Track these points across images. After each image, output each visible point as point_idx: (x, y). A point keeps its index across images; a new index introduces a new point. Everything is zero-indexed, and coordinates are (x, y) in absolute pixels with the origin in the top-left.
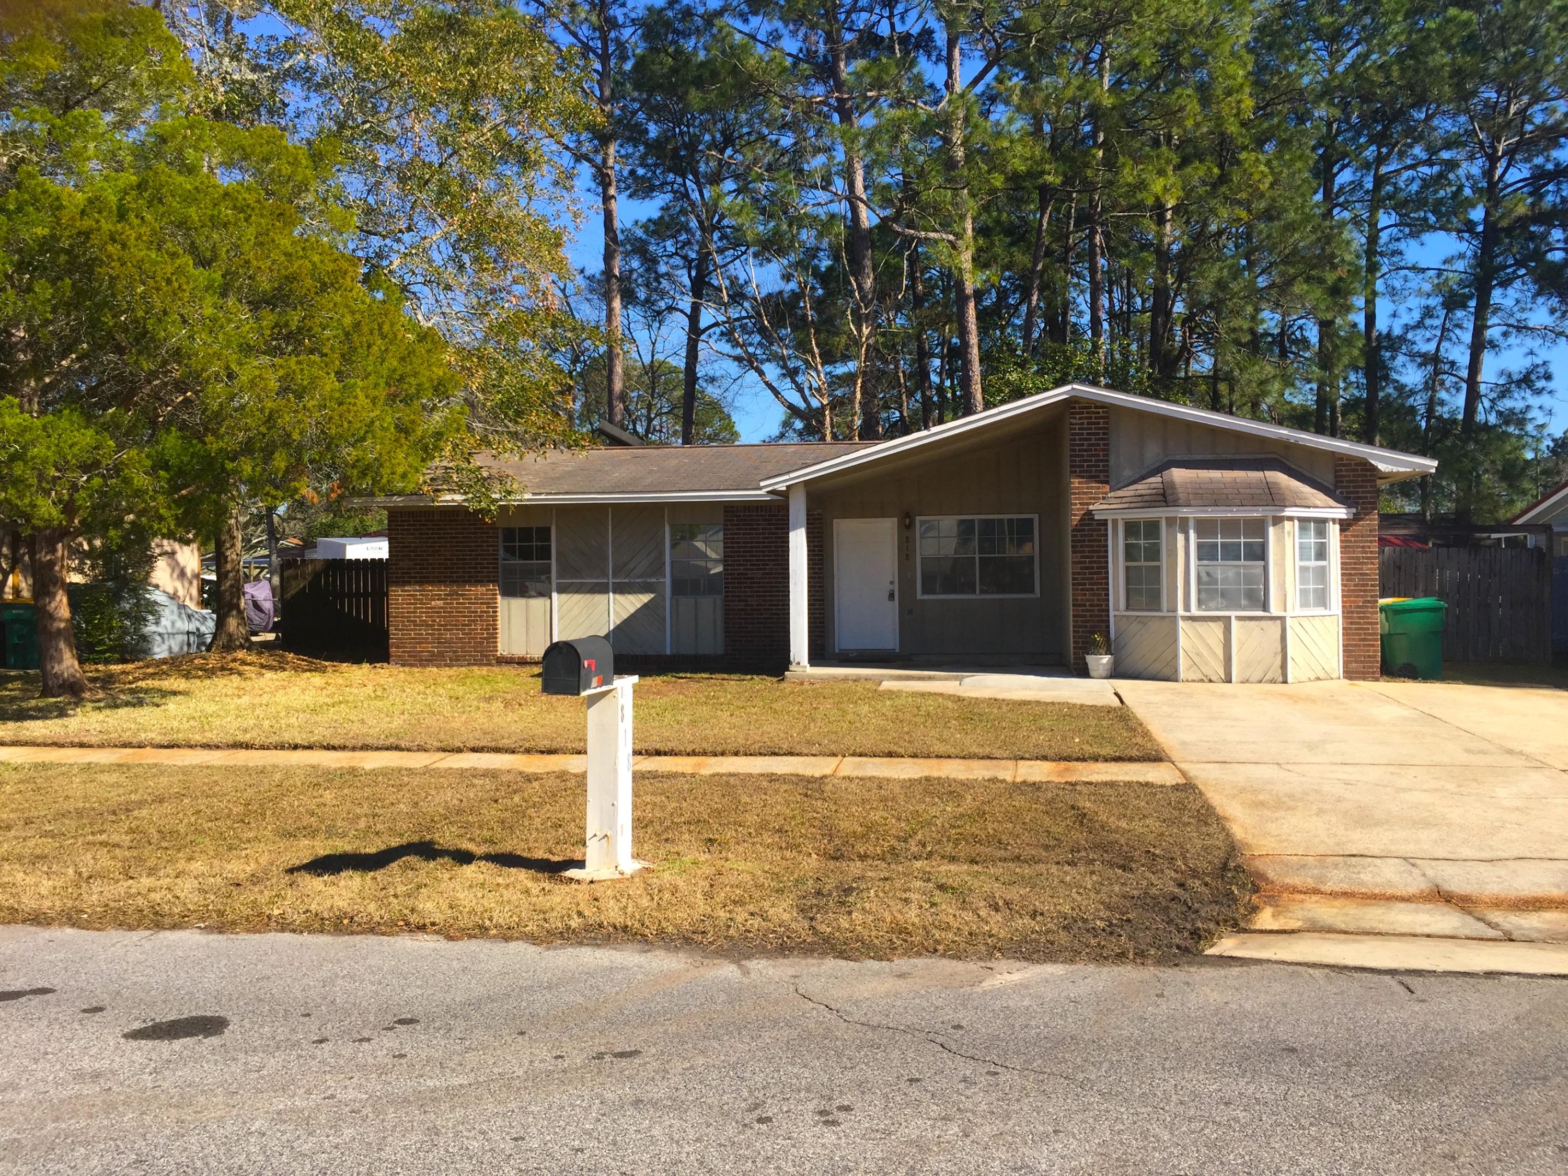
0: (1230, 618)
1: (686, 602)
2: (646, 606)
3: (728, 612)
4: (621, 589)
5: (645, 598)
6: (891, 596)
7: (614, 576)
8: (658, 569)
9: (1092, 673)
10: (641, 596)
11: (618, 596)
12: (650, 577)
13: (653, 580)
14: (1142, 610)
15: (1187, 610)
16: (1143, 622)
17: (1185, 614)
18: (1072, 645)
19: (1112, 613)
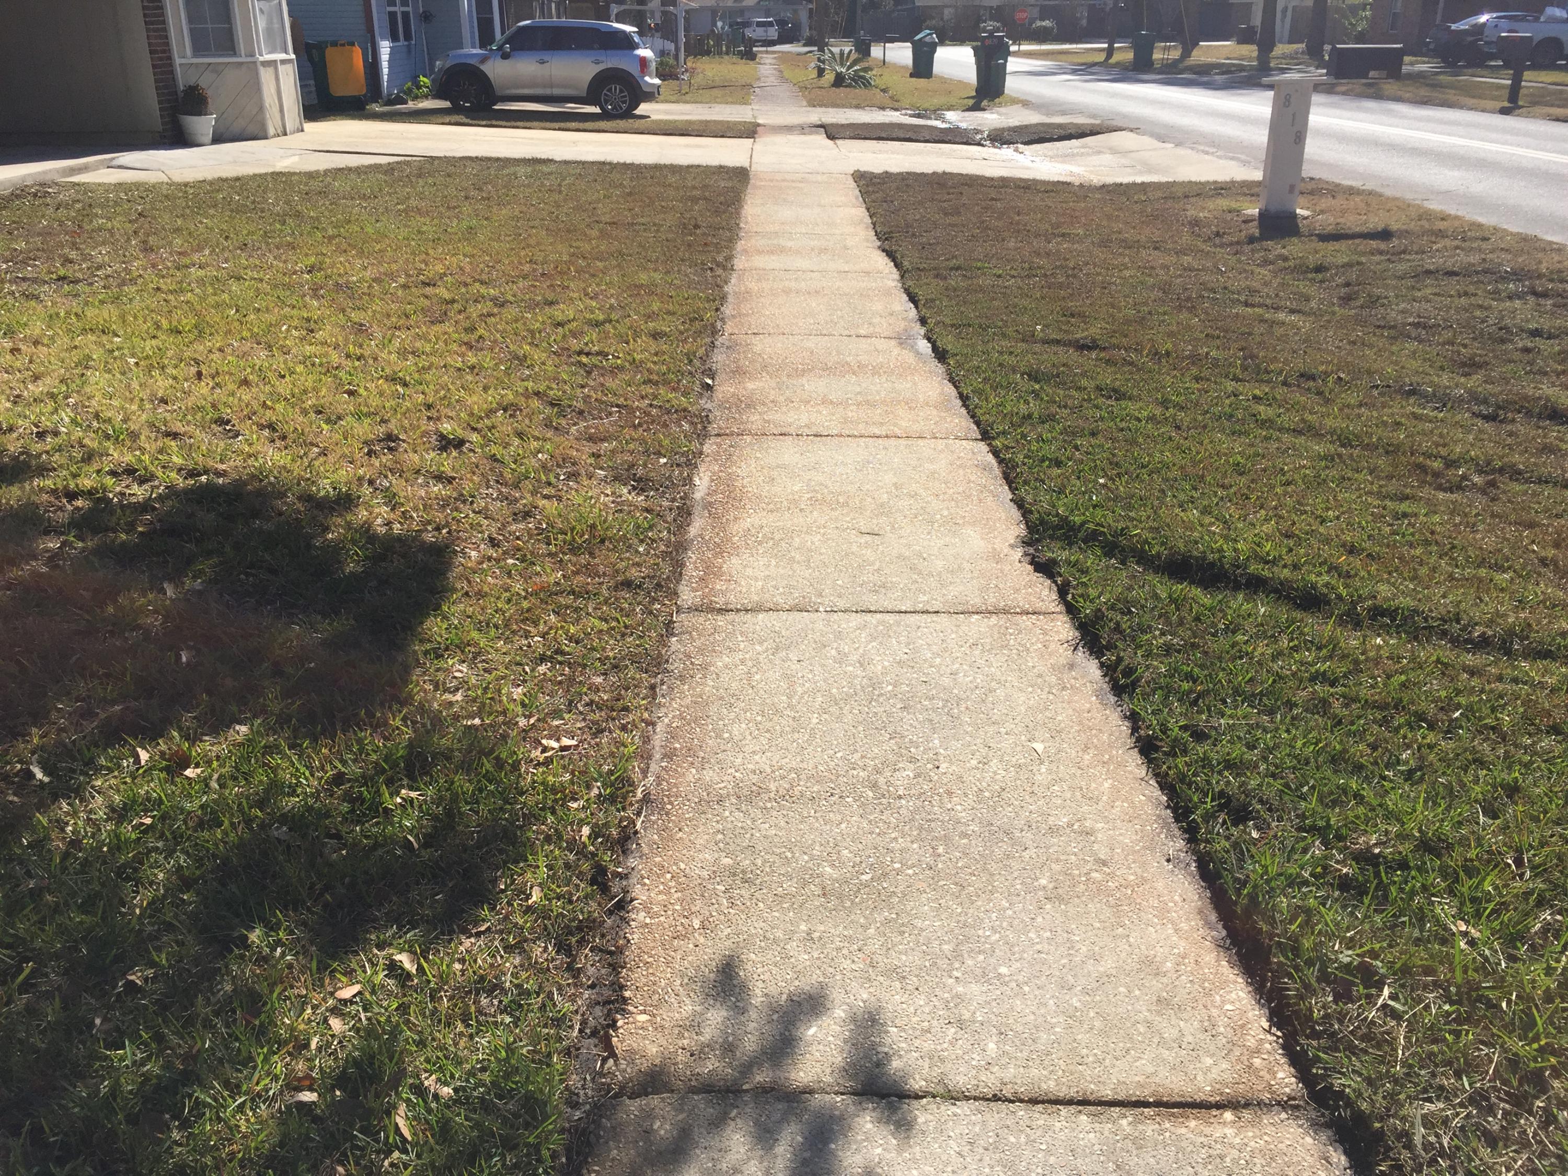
0: (276, 61)
9: (200, 140)
14: (214, 56)
15: (261, 55)
16: (217, 70)
17: (261, 59)
18: (157, 107)
19: (178, 61)
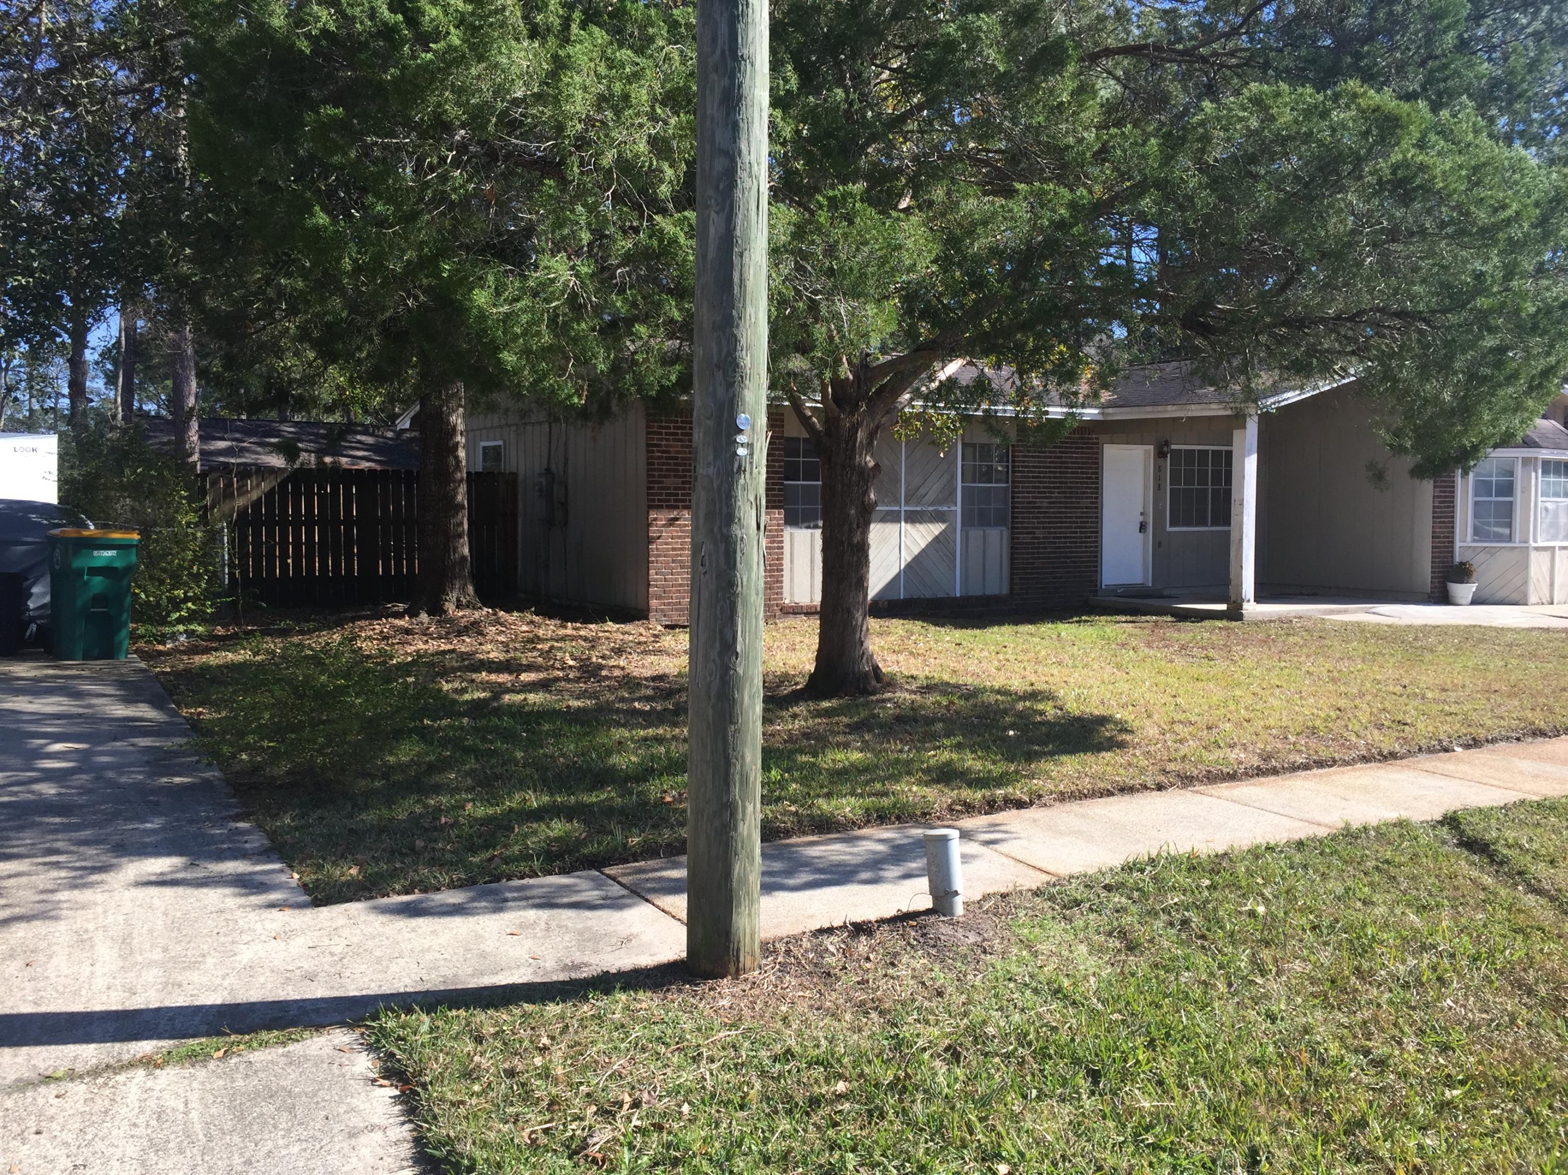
0: (1554, 548)
1: (976, 533)
2: (937, 539)
3: (1014, 548)
4: (913, 518)
5: (936, 529)
6: (1143, 527)
7: (907, 503)
8: (949, 497)
9: (1459, 601)
10: (931, 526)
11: (909, 526)
12: (941, 504)
13: (945, 508)
14: (1491, 541)
15: (1535, 541)
16: (1492, 552)
17: (1534, 545)
18: (1430, 575)
19: (1458, 544)
